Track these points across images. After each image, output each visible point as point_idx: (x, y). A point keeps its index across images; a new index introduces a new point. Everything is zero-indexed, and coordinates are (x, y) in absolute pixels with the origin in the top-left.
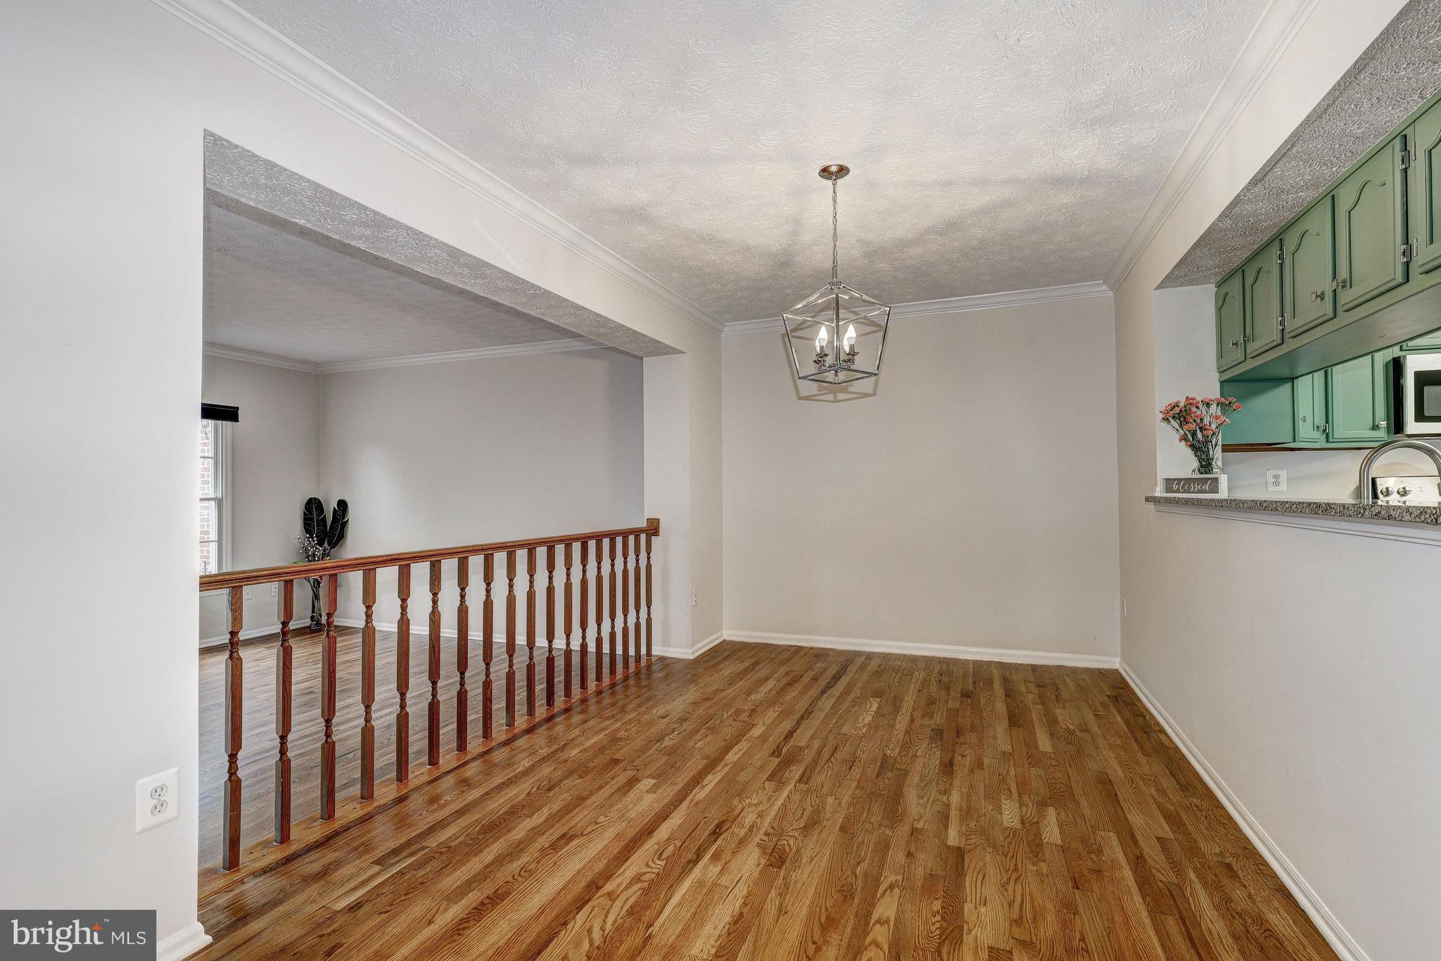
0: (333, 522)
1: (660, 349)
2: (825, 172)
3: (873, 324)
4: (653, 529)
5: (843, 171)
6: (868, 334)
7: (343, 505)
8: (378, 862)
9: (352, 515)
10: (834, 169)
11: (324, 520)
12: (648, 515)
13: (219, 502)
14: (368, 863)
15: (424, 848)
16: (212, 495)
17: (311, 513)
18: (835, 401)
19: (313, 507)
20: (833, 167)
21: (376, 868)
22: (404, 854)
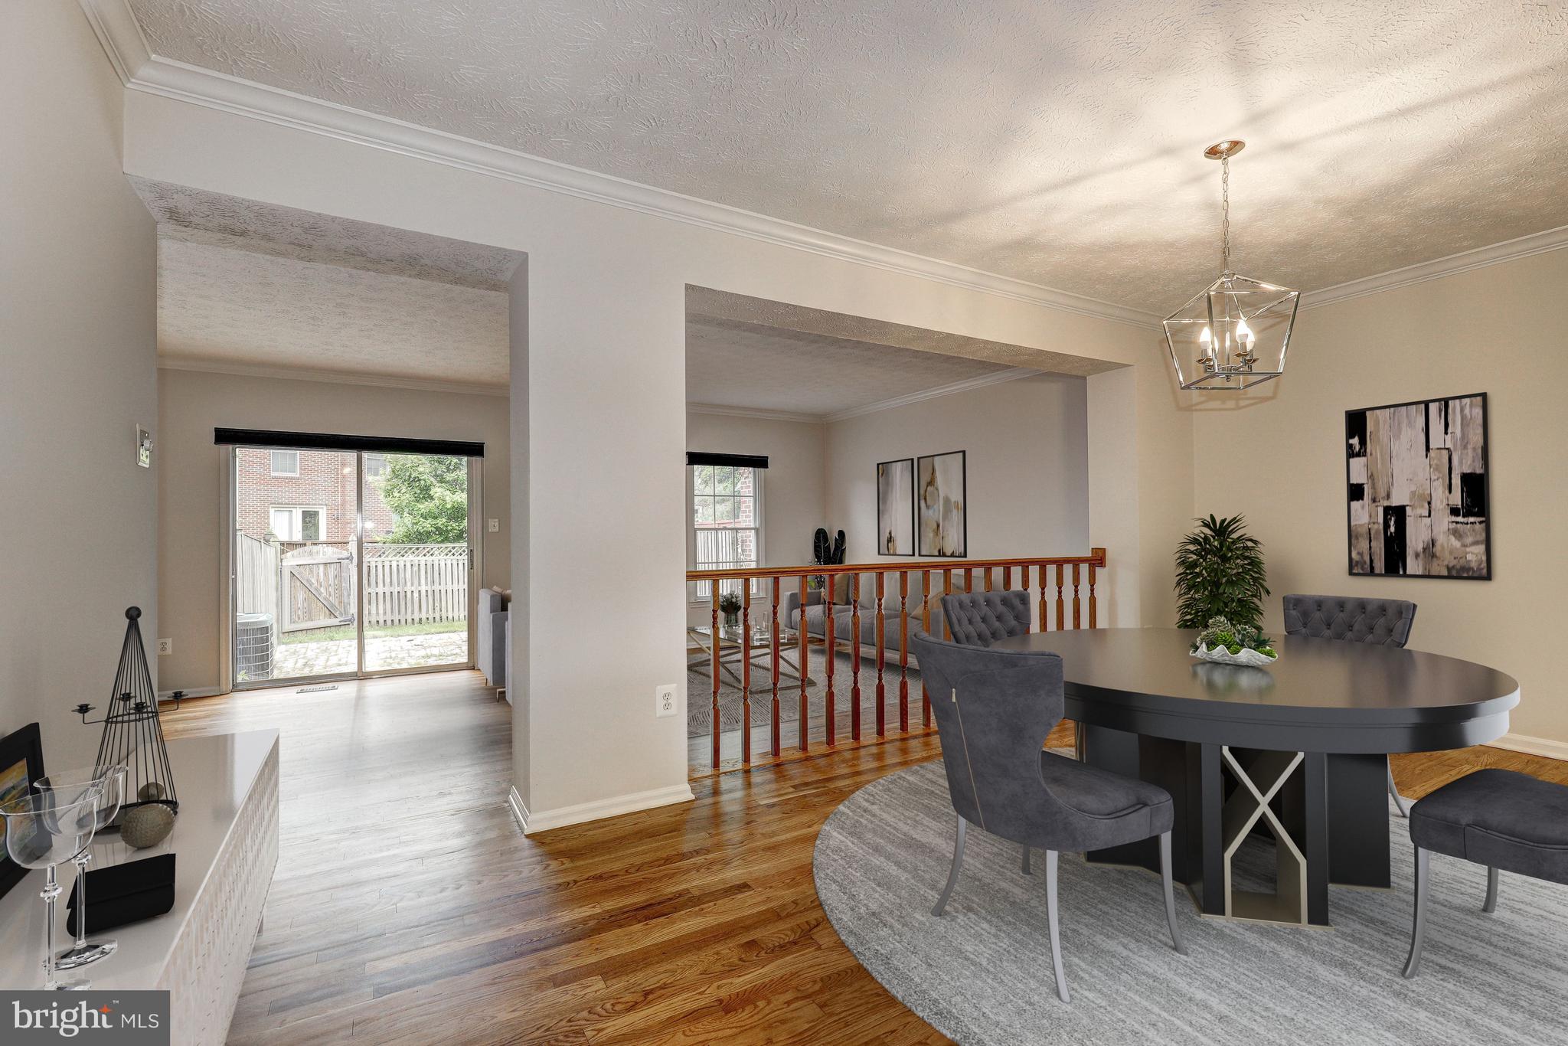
0: (835, 550)
1: (1101, 367)
2: (1213, 152)
3: (1277, 314)
4: (1098, 559)
5: (1236, 146)
6: (1272, 326)
7: (841, 534)
8: (793, 787)
9: (848, 545)
10: (1224, 146)
11: (828, 548)
12: (1094, 543)
13: (757, 530)
14: (788, 785)
15: (824, 787)
16: (753, 526)
17: (820, 541)
18: (1238, 408)
19: (821, 535)
20: (1222, 145)
21: (792, 790)
22: (811, 787)
